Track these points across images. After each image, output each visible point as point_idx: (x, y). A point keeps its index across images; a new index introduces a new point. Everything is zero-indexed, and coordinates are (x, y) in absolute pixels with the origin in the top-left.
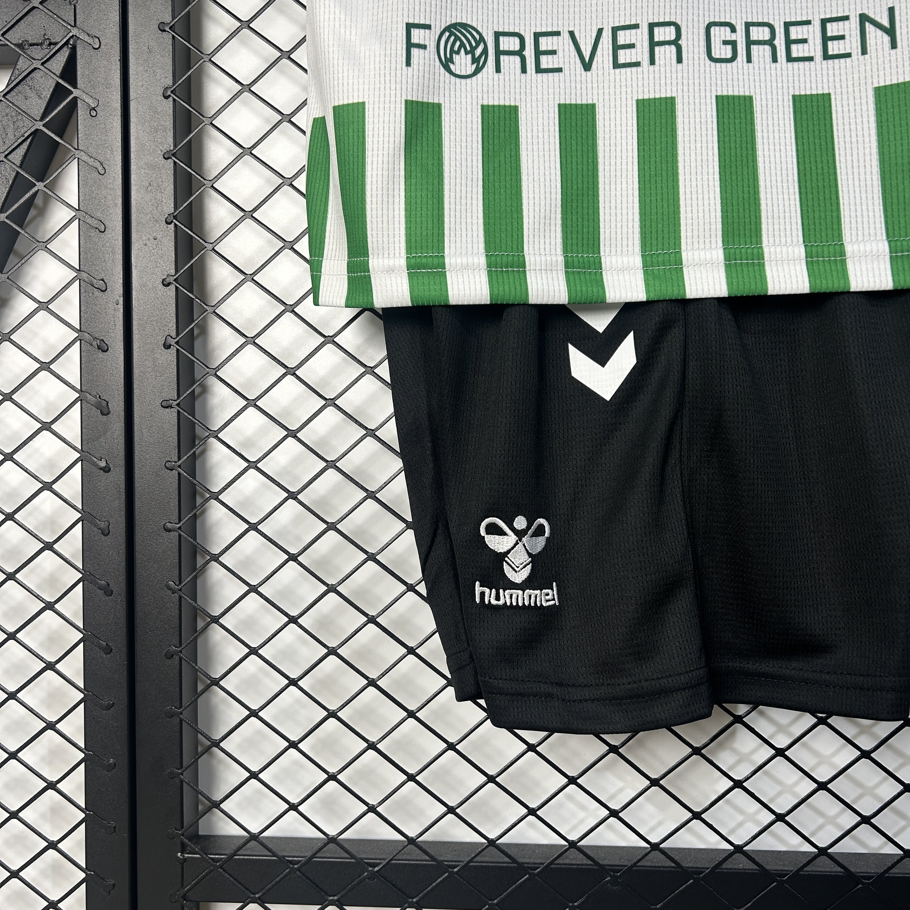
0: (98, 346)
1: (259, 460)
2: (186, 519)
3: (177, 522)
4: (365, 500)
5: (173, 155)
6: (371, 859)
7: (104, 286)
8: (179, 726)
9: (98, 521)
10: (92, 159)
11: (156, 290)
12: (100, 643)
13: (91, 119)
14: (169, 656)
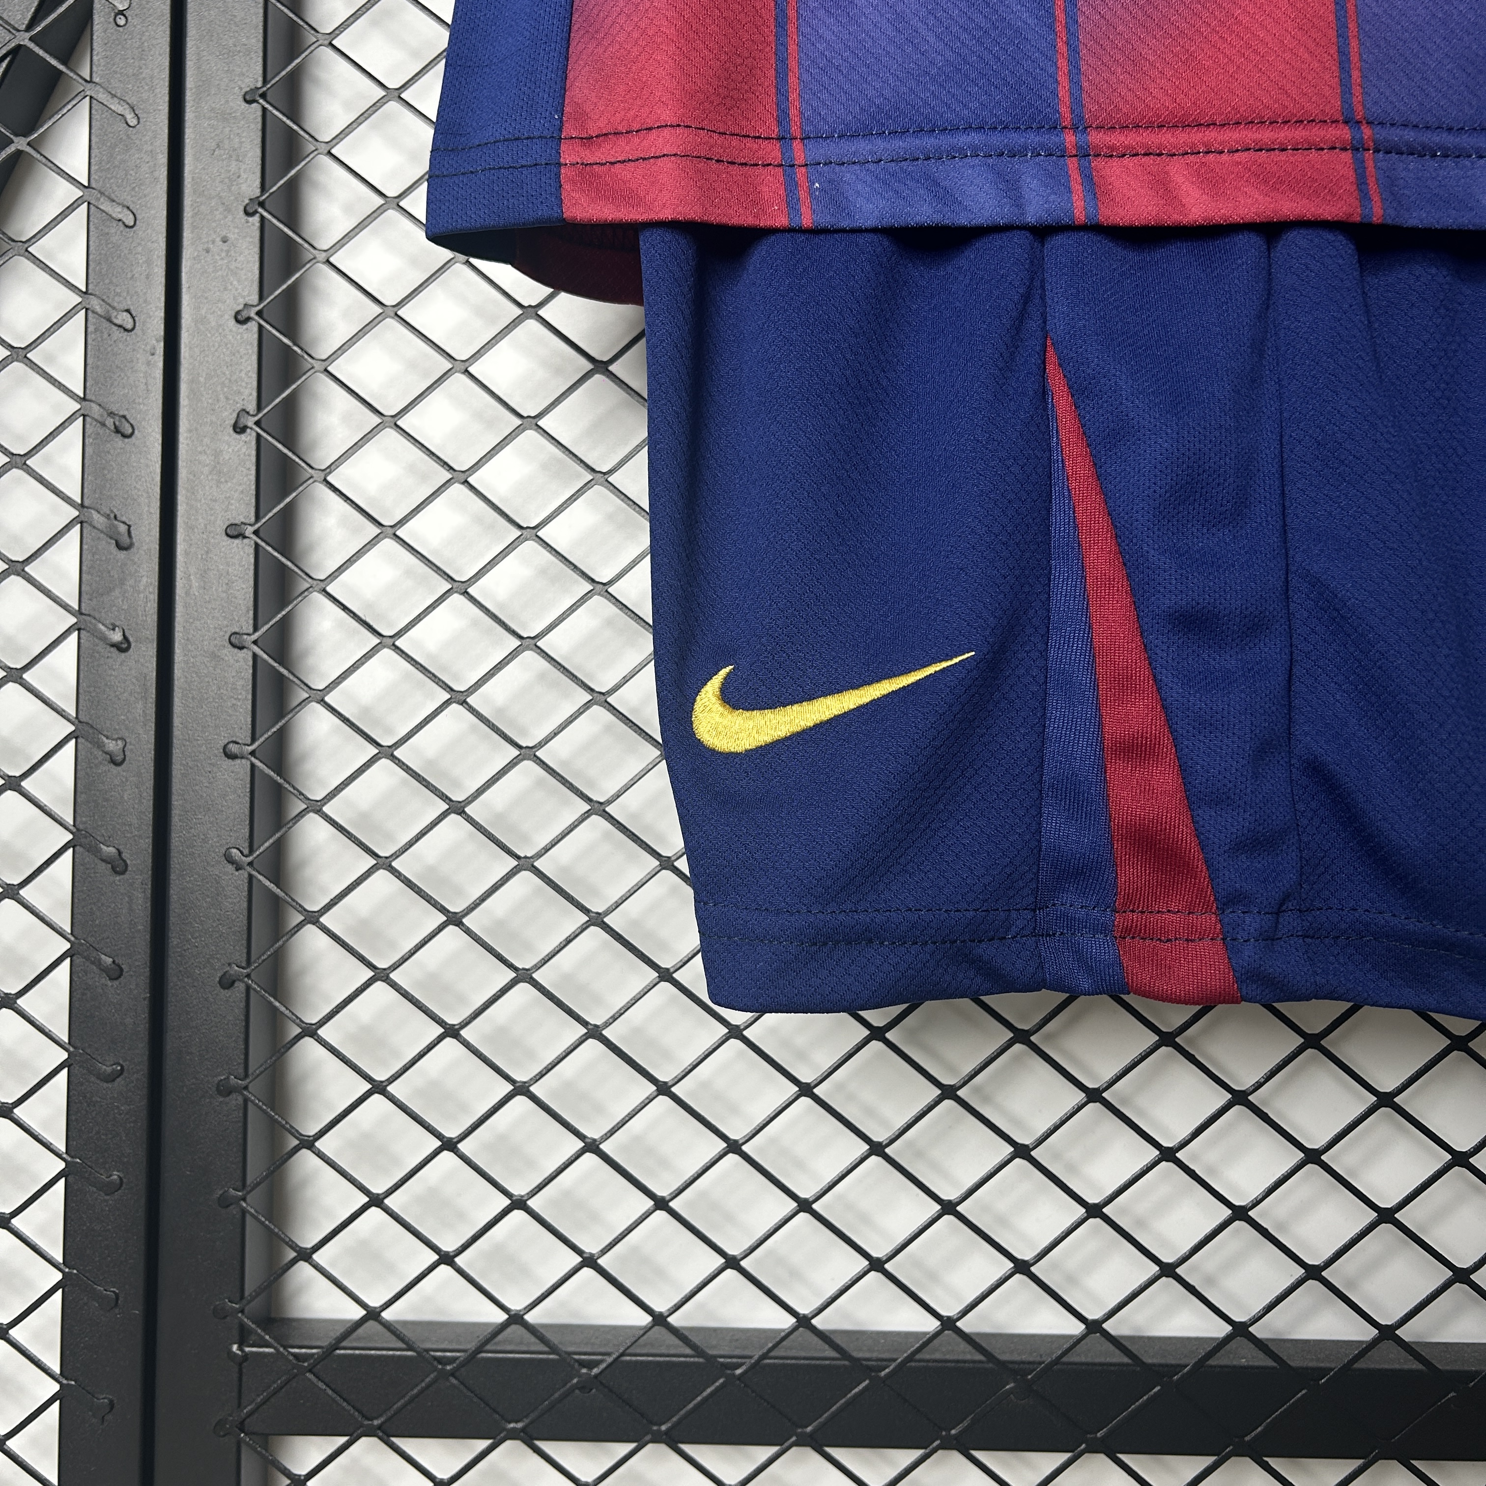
0: (116, 427)
2: (266, 736)
3: (249, 742)
4: (588, 708)
5: (263, 96)
6: (585, 1354)
7: (131, 320)
8: (241, 1115)
9: (105, 739)
10: (116, 100)
11: (224, 330)
12: (100, 960)
13: (116, 30)
14: (227, 983)
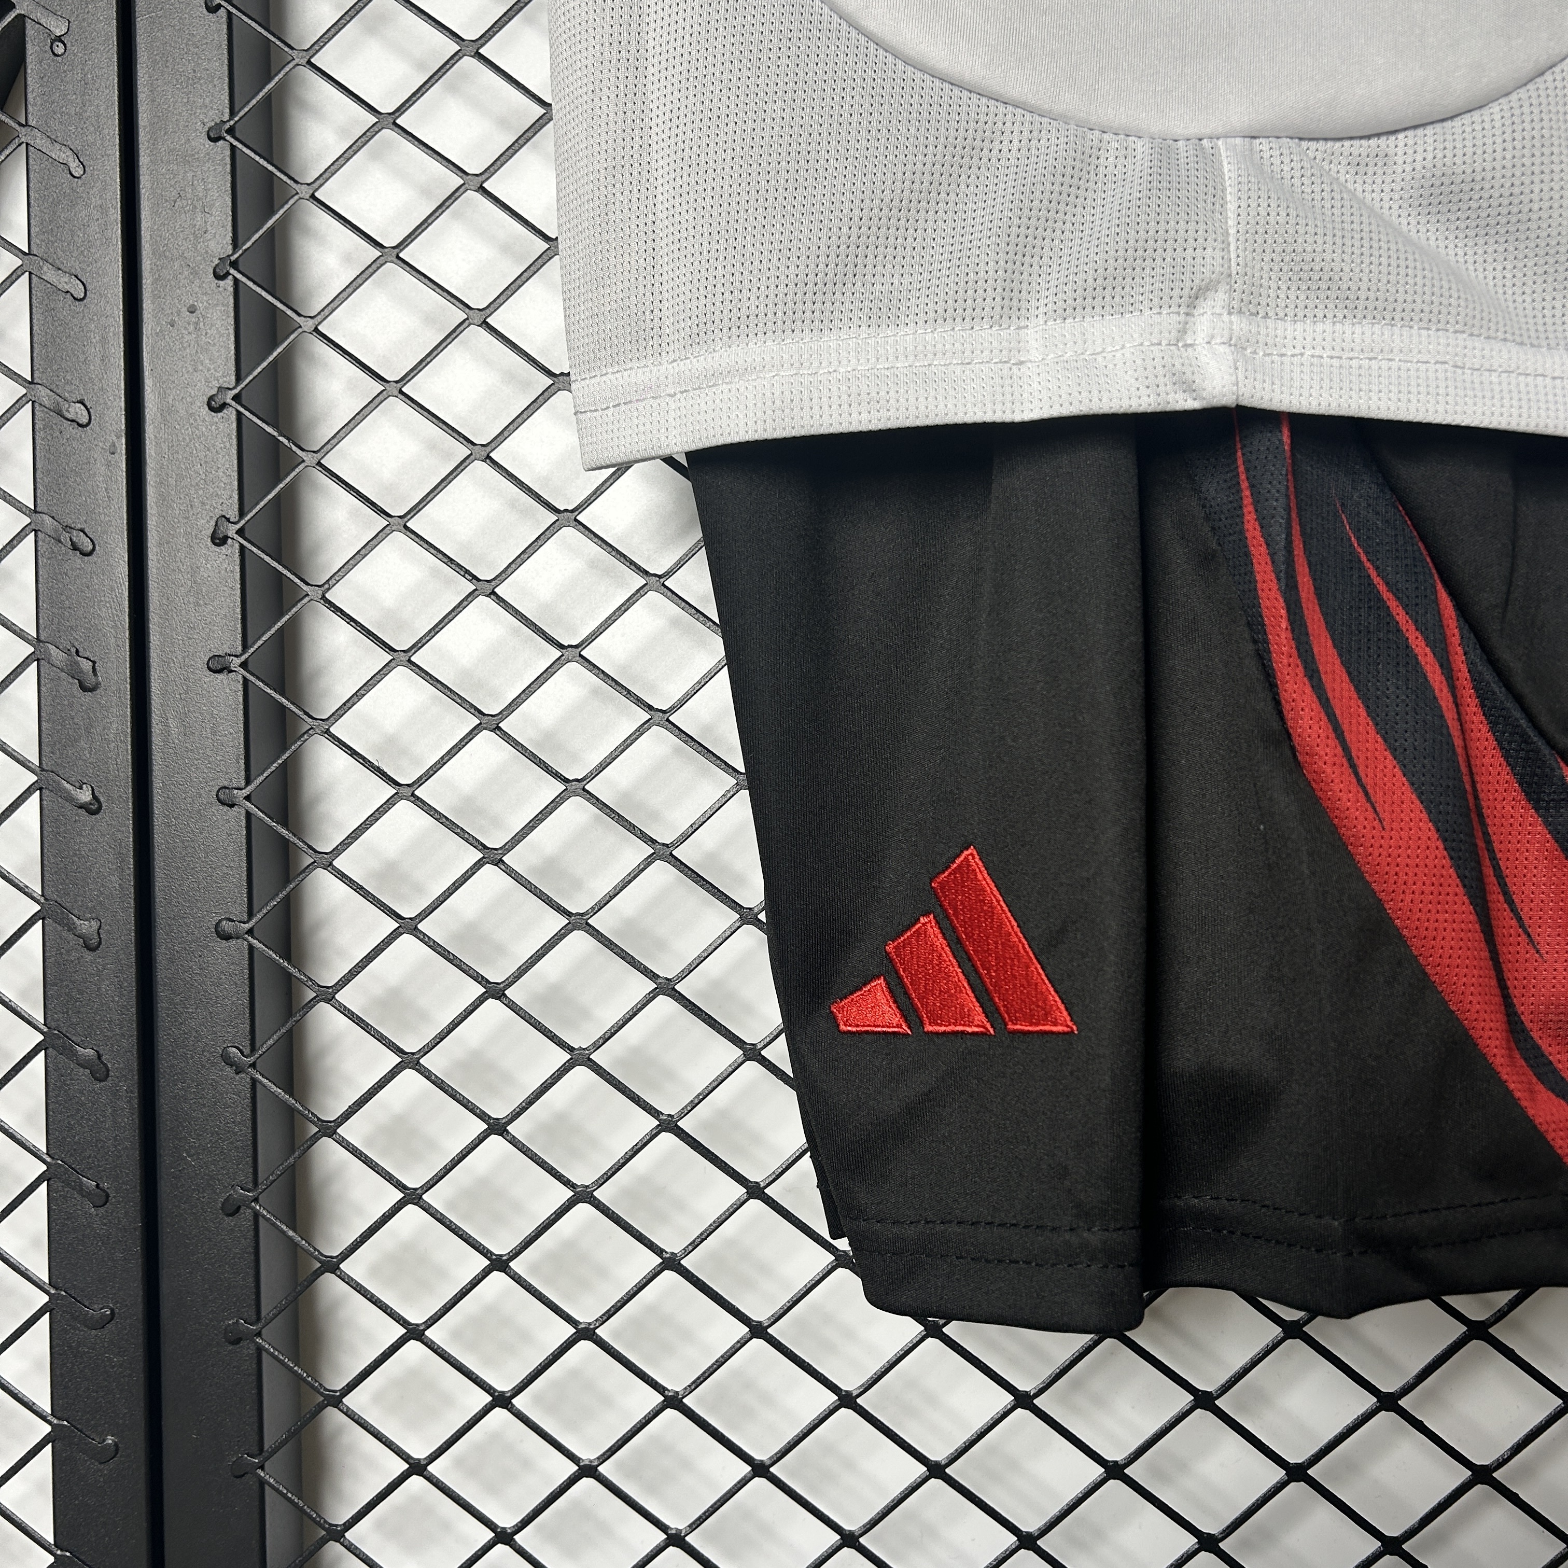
0: (73, 544)
1: (420, 782)
2: (265, 911)
3: (245, 917)
4: (649, 864)
5: (231, 131)
7: (85, 413)
8: (254, 1366)
9: (76, 919)
10: (58, 146)
11: (195, 420)
12: (81, 1182)
13: (53, 60)
14: (233, 1209)
